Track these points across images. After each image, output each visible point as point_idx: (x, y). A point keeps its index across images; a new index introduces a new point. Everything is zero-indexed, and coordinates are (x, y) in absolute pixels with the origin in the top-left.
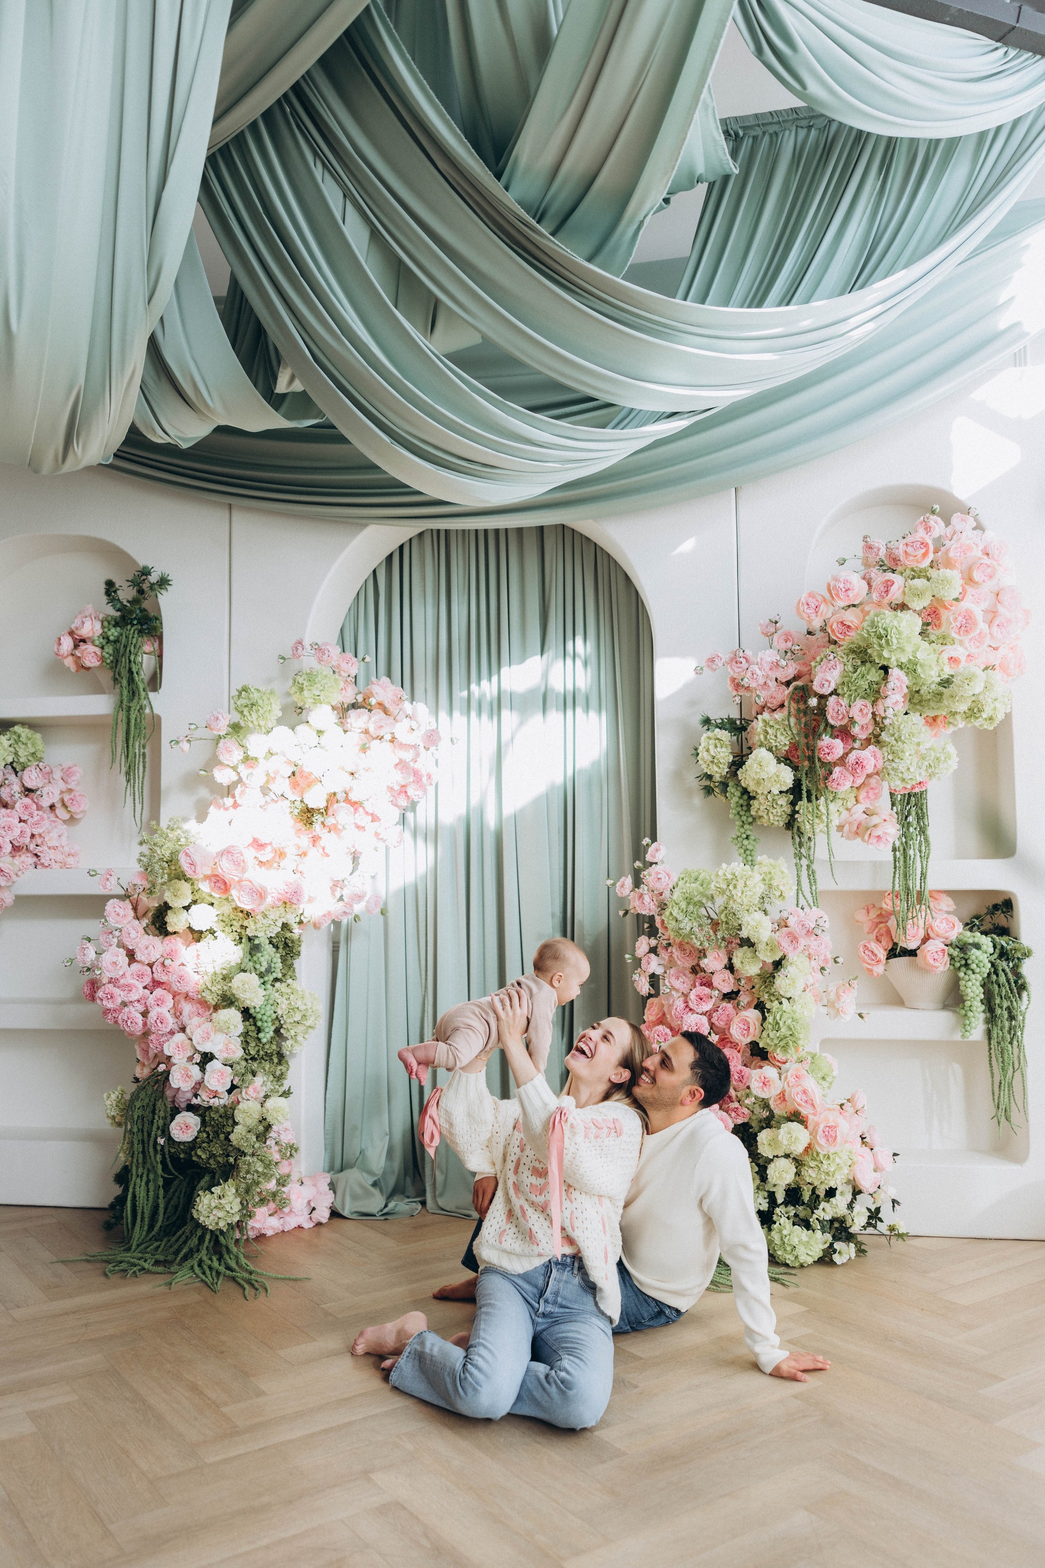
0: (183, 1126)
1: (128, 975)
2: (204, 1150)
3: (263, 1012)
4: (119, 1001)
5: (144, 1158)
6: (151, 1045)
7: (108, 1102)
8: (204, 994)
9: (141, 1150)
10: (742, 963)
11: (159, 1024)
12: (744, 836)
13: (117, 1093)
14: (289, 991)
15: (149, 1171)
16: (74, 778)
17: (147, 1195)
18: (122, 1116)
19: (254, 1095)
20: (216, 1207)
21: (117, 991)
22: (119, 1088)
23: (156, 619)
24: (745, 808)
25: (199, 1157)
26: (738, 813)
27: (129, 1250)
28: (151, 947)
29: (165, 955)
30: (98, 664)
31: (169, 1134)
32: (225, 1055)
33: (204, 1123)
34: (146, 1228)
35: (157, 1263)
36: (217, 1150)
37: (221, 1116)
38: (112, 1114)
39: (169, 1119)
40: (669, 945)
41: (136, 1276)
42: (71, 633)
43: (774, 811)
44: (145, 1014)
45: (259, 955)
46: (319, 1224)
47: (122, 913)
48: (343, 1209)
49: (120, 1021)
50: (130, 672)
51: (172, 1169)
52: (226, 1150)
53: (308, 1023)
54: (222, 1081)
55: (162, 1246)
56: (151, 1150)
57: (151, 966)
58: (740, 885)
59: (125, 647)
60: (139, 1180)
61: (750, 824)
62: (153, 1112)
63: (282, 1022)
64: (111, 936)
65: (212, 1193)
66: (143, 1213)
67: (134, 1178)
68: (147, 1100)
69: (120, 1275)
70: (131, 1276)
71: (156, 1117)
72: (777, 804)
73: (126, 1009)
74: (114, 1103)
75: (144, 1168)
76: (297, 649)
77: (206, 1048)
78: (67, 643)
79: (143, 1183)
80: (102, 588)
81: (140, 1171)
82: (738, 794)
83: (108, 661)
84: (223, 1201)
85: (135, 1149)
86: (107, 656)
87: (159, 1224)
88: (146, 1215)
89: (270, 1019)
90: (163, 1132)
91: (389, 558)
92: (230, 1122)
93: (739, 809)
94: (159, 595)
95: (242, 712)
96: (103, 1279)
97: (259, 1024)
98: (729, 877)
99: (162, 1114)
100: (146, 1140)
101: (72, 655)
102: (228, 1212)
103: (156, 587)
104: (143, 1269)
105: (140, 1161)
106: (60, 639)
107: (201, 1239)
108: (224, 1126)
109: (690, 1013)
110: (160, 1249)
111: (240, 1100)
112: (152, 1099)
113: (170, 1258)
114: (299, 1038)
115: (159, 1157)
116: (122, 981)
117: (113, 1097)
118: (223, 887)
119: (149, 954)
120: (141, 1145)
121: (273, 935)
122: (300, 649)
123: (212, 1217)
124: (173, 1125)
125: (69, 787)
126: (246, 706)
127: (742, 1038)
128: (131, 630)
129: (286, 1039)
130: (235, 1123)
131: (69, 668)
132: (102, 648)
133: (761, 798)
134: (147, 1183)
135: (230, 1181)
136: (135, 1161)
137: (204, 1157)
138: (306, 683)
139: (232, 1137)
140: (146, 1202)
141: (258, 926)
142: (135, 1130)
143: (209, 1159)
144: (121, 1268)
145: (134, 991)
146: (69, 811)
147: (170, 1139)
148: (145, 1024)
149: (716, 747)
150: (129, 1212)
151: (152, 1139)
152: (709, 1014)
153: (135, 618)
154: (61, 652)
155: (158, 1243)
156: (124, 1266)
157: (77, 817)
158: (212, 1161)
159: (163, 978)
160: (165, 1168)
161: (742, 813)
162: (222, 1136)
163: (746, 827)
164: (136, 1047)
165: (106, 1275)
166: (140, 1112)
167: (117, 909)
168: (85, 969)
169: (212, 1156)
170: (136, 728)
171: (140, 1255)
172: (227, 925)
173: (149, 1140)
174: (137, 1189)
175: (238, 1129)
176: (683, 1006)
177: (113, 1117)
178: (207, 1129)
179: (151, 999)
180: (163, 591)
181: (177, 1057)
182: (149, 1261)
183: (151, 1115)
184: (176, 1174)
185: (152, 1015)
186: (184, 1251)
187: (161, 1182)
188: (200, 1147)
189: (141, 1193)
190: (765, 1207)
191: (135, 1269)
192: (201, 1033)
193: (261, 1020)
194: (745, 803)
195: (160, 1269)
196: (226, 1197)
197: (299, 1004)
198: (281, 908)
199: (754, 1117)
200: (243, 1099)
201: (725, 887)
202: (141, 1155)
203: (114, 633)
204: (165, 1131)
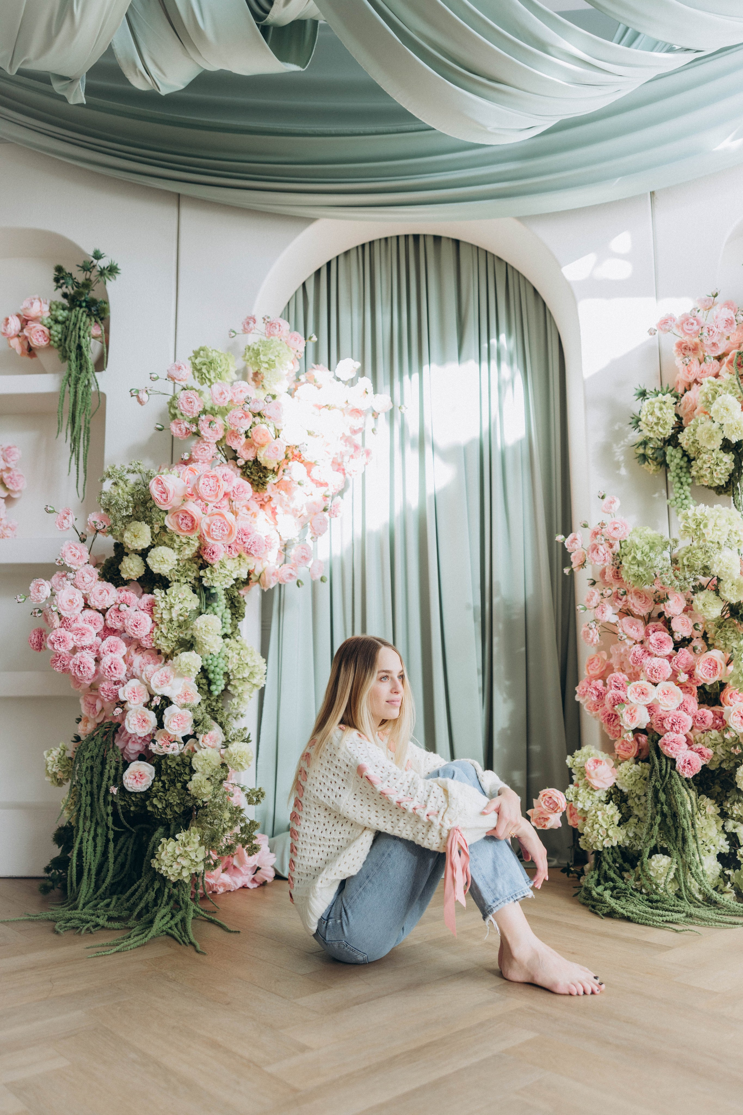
0: (137, 774)
1: (81, 618)
2: (160, 800)
3: (215, 664)
4: (71, 645)
5: (92, 812)
6: (102, 693)
7: (50, 759)
8: (158, 642)
9: (89, 802)
10: (704, 605)
11: (113, 669)
12: (683, 497)
13: (59, 749)
14: (239, 647)
15: (97, 824)
16: (13, 458)
17: (95, 850)
18: (64, 772)
19: (211, 744)
20: (181, 855)
21: (69, 635)
22: (61, 745)
23: (105, 303)
24: (684, 470)
25: (155, 806)
26: (678, 475)
27: (76, 908)
28: (105, 592)
29: (119, 602)
30: (45, 343)
31: (122, 783)
32: (183, 701)
33: (159, 772)
34: (93, 885)
35: (110, 919)
36: (174, 798)
37: (178, 764)
38: (54, 770)
39: (121, 768)
40: (625, 593)
41: (91, 932)
42: (19, 316)
43: (718, 468)
44: (97, 660)
45: (215, 604)
46: (264, 884)
47: (78, 554)
48: (283, 871)
49: (71, 667)
50: (79, 347)
51: (124, 822)
52: (183, 799)
53: (255, 681)
54: (182, 725)
55: (113, 903)
56: (101, 801)
57: (103, 612)
58: (710, 526)
59: (75, 324)
60: (86, 834)
61: (688, 485)
62: (103, 763)
63: (231, 677)
64: (64, 579)
65: (176, 840)
66: (90, 870)
67: (80, 833)
68: (96, 750)
69: (72, 932)
70: (85, 933)
71: (108, 767)
72: (721, 461)
73: (78, 655)
74: (56, 759)
75: (91, 822)
76: (248, 323)
77: (166, 691)
78: (15, 324)
79: (91, 838)
80: (52, 274)
81: (88, 823)
82: (679, 455)
83: (56, 339)
84: (188, 849)
85: (83, 802)
86: (56, 333)
87: (108, 880)
88: (93, 872)
89: (222, 672)
90: (115, 781)
91: (318, 273)
92: (187, 770)
93: (679, 471)
94: (108, 281)
95: (199, 370)
96: (54, 936)
97: (211, 676)
98: (699, 516)
99: (114, 764)
100: (95, 791)
101: (18, 336)
102: (192, 860)
103: (106, 272)
104: (97, 925)
105: (88, 814)
106: (7, 319)
107: (159, 893)
108: (181, 774)
109: (649, 658)
110: (112, 906)
111: (196, 749)
112: (102, 750)
113: (125, 914)
114: (246, 696)
115: (110, 809)
116: (74, 625)
117: (55, 753)
118: (190, 524)
119: (103, 600)
120: (89, 798)
121: (228, 587)
122: (252, 323)
123: (175, 866)
124: (127, 774)
125: (8, 465)
126: (205, 364)
127: (708, 678)
128: (79, 311)
129: (233, 696)
130: (193, 771)
131: (14, 349)
132: (50, 328)
133: (705, 457)
134: (94, 839)
135: (193, 829)
136: (82, 814)
137: (160, 806)
138: (261, 349)
139: (190, 785)
140: (93, 858)
141: (215, 575)
142: (83, 781)
143: (164, 809)
144: (73, 924)
145: (87, 635)
146: (7, 489)
147: (123, 790)
148: (97, 672)
149: (661, 409)
150: (74, 869)
151: (103, 790)
152: (670, 658)
153: (85, 301)
154: (9, 331)
155: (108, 900)
156: (75, 923)
157: (15, 496)
158: (168, 811)
159: (118, 625)
160: (116, 822)
161: (681, 475)
162: (179, 785)
163: (686, 487)
164: (82, 701)
165: (56, 932)
166: (89, 763)
167: (74, 550)
168: (37, 611)
169: (169, 805)
170: (82, 402)
171: (91, 911)
172: (182, 575)
173: (99, 792)
174: (85, 844)
175: (195, 777)
176: (641, 651)
177: (55, 773)
178: (163, 778)
179: (104, 646)
180: (110, 278)
181: (133, 702)
182: (102, 917)
183: (100, 767)
184: (128, 826)
185: (106, 661)
186: (139, 907)
187: (111, 835)
188: (156, 796)
189: (88, 848)
190: (726, 849)
191: (88, 925)
192: (160, 677)
193: (213, 672)
194: (685, 465)
195: (117, 925)
196: (191, 845)
197: (248, 660)
198: (236, 561)
199: (715, 759)
200: (200, 747)
201: (695, 527)
202: (89, 809)
203: (61, 315)
204: (118, 780)
